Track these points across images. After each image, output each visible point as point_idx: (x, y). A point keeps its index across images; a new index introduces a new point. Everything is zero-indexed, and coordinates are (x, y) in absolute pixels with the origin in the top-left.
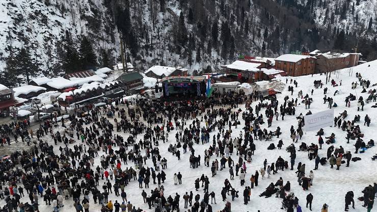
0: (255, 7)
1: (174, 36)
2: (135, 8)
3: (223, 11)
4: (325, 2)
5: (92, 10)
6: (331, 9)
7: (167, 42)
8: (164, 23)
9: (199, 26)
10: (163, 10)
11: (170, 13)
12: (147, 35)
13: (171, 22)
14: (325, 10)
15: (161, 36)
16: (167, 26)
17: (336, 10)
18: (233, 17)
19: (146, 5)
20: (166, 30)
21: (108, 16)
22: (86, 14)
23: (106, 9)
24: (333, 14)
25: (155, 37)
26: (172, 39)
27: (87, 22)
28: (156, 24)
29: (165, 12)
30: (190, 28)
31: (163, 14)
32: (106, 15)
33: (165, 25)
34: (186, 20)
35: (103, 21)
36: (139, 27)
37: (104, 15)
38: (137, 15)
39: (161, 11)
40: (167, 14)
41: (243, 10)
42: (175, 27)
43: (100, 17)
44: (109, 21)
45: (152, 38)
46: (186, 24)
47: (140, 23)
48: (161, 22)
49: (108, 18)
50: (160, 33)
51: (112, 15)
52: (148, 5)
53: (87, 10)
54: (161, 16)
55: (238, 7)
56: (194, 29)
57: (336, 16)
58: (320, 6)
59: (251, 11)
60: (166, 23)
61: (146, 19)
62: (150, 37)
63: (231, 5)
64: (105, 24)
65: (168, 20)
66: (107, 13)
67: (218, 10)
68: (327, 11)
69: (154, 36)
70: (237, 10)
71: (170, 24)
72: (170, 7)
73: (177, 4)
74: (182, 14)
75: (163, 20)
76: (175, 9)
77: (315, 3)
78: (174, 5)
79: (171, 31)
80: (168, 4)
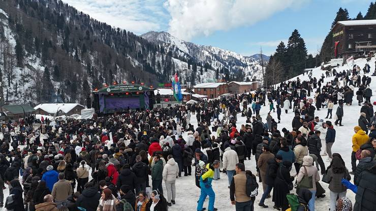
0: (121, 71)
1: (38, 92)
3: (90, 73)
4: (177, 71)
6: (183, 77)
7: (28, 99)
8: (23, 79)
9: (68, 83)
10: (20, 65)
11: (31, 69)
13: (32, 78)
15: (20, 92)
16: (27, 81)
17: (187, 78)
18: (101, 78)
20: (27, 85)
24: (185, 81)
25: (12, 94)
26: (35, 95)
28: (12, 79)
29: (23, 67)
30: (57, 85)
31: (21, 69)
33: (25, 81)
34: (51, 78)
39: (17, 66)
40: (27, 70)
41: (111, 73)
42: (38, 83)
45: (7, 95)
46: (53, 82)
48: (19, 78)
50: (18, 89)
54: (18, 71)
55: (105, 70)
56: (61, 86)
57: (187, 83)
58: (174, 74)
59: (118, 74)
60: (26, 79)
62: (5, 93)
63: (98, 68)
65: (29, 75)
67: (85, 71)
69: (10, 93)
70: (104, 73)
71: (31, 79)
72: (30, 64)
73: (38, 60)
74: (46, 69)
75: (22, 75)
76: (35, 66)
77: (170, 72)
78: (34, 61)
79: (33, 88)
80: (27, 60)
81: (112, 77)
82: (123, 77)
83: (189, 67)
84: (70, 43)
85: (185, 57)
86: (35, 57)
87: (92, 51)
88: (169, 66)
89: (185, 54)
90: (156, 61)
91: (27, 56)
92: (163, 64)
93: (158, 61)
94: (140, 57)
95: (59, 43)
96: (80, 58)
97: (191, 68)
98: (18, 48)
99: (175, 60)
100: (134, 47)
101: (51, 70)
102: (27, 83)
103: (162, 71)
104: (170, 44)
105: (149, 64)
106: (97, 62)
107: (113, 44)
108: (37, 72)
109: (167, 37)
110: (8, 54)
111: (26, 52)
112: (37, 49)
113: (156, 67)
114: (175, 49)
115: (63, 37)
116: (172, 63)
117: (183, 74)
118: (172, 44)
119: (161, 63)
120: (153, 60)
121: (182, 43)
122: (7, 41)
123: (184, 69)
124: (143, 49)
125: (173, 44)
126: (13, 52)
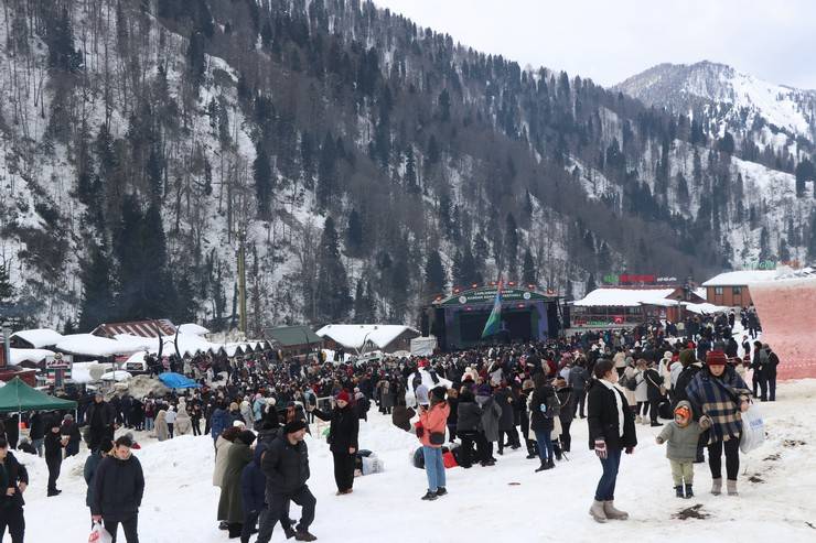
0: (546, 215)
1: (307, 289)
2: (177, 208)
3: (450, 226)
4: (753, 209)
5: (41, 209)
6: (776, 229)
7: (283, 310)
8: (271, 253)
9: (385, 263)
10: (265, 214)
11: (290, 224)
12: (218, 287)
13: (293, 249)
14: (757, 232)
16: (281, 260)
17: (792, 232)
18: (482, 246)
19: (211, 198)
20: (281, 270)
21: (90, 229)
22: (20, 220)
23: (83, 208)
24: (783, 243)
26: (299, 299)
27: (24, 246)
29: (272, 221)
30: (355, 269)
31: (266, 226)
32: (82, 228)
33: (275, 260)
34: (341, 247)
35: (73, 244)
36: (193, 264)
37: (76, 224)
38: (185, 227)
39: (257, 219)
40: (280, 227)
41: (512, 223)
42: (307, 264)
43: (63, 233)
44: (93, 246)
46: (344, 259)
47: (197, 252)
48: (262, 250)
49: (87, 236)
51: (101, 228)
52: (220, 198)
53: (25, 209)
54: (259, 231)
55: (494, 215)
56: (366, 272)
57: (792, 250)
58: (738, 219)
59: (535, 226)
60: (278, 253)
61: (214, 239)
62: (230, 294)
63: (471, 209)
64: (80, 253)
65: (285, 242)
66: (87, 220)
67: (433, 221)
68: (765, 234)
70: (493, 225)
71: (290, 254)
72: (289, 208)
73: (309, 197)
74: (329, 224)
75: (268, 242)
76: (302, 215)
77: (724, 213)
78: (297, 200)
79: (294, 278)
80: (281, 197)
81: (515, 239)
82: (551, 236)
83: (801, 188)
84: (393, 138)
85: (793, 149)
86: (300, 187)
87: (456, 157)
88: (722, 192)
89: (791, 138)
90: (673, 173)
91: (281, 188)
92: (697, 183)
93: (680, 174)
94: (613, 163)
95: (364, 141)
96: (419, 181)
97: (810, 193)
98: (261, 166)
99: (747, 168)
100: (595, 129)
101: (342, 224)
102: (280, 265)
103: (695, 208)
104: (730, 105)
105: (646, 186)
106: (469, 190)
107: (525, 124)
108: (307, 232)
109: (722, 78)
110: (238, 185)
111: (280, 177)
112: (308, 166)
113: (671, 195)
114: (750, 122)
115: (373, 121)
116: (734, 179)
117: (776, 218)
118: (741, 102)
119: (689, 178)
120: (662, 170)
121: (781, 98)
122: (235, 148)
123: (778, 197)
124: (627, 135)
125: (744, 104)
126: (249, 177)
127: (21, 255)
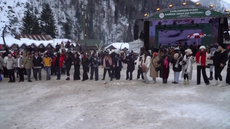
2: (97, 20)
5: (67, 19)
8: (117, 31)
10: (116, 23)
11: (121, 25)
12: (104, 38)
13: (122, 31)
15: (114, 39)
16: (119, 33)
19: (105, 19)
20: (118, 35)
21: (78, 24)
22: (62, 21)
23: (77, 19)
25: (110, 40)
27: (62, 26)
28: (111, 31)
31: (116, 25)
32: (76, 24)
33: (117, 33)
34: (132, 31)
35: (73, 27)
36: (99, 32)
37: (75, 23)
38: (98, 24)
39: (114, 23)
40: (119, 25)
42: (124, 34)
43: (71, 24)
44: (78, 28)
45: (107, 40)
47: (100, 30)
49: (77, 25)
50: (113, 37)
51: (80, 24)
52: (106, 19)
53: (63, 18)
54: (114, 26)
60: (118, 31)
61: (104, 27)
62: (106, 39)
64: (75, 29)
65: (120, 29)
66: (77, 22)
69: (109, 39)
71: (121, 31)
72: (121, 22)
73: (126, 20)
74: (129, 25)
75: (116, 29)
76: (124, 23)
78: (124, 20)
79: (121, 37)
80: (120, 20)
84: (146, 9)
86: (125, 17)
91: (120, 17)
95: (140, 9)
98: (116, 12)
101: (133, 26)
102: (119, 34)
104: (220, 7)
108: (125, 26)
110: (110, 16)
111: (120, 15)
112: (126, 13)
115: (142, 5)
118: (222, 6)
122: (111, 9)
126: (113, 15)
127: (61, 28)
